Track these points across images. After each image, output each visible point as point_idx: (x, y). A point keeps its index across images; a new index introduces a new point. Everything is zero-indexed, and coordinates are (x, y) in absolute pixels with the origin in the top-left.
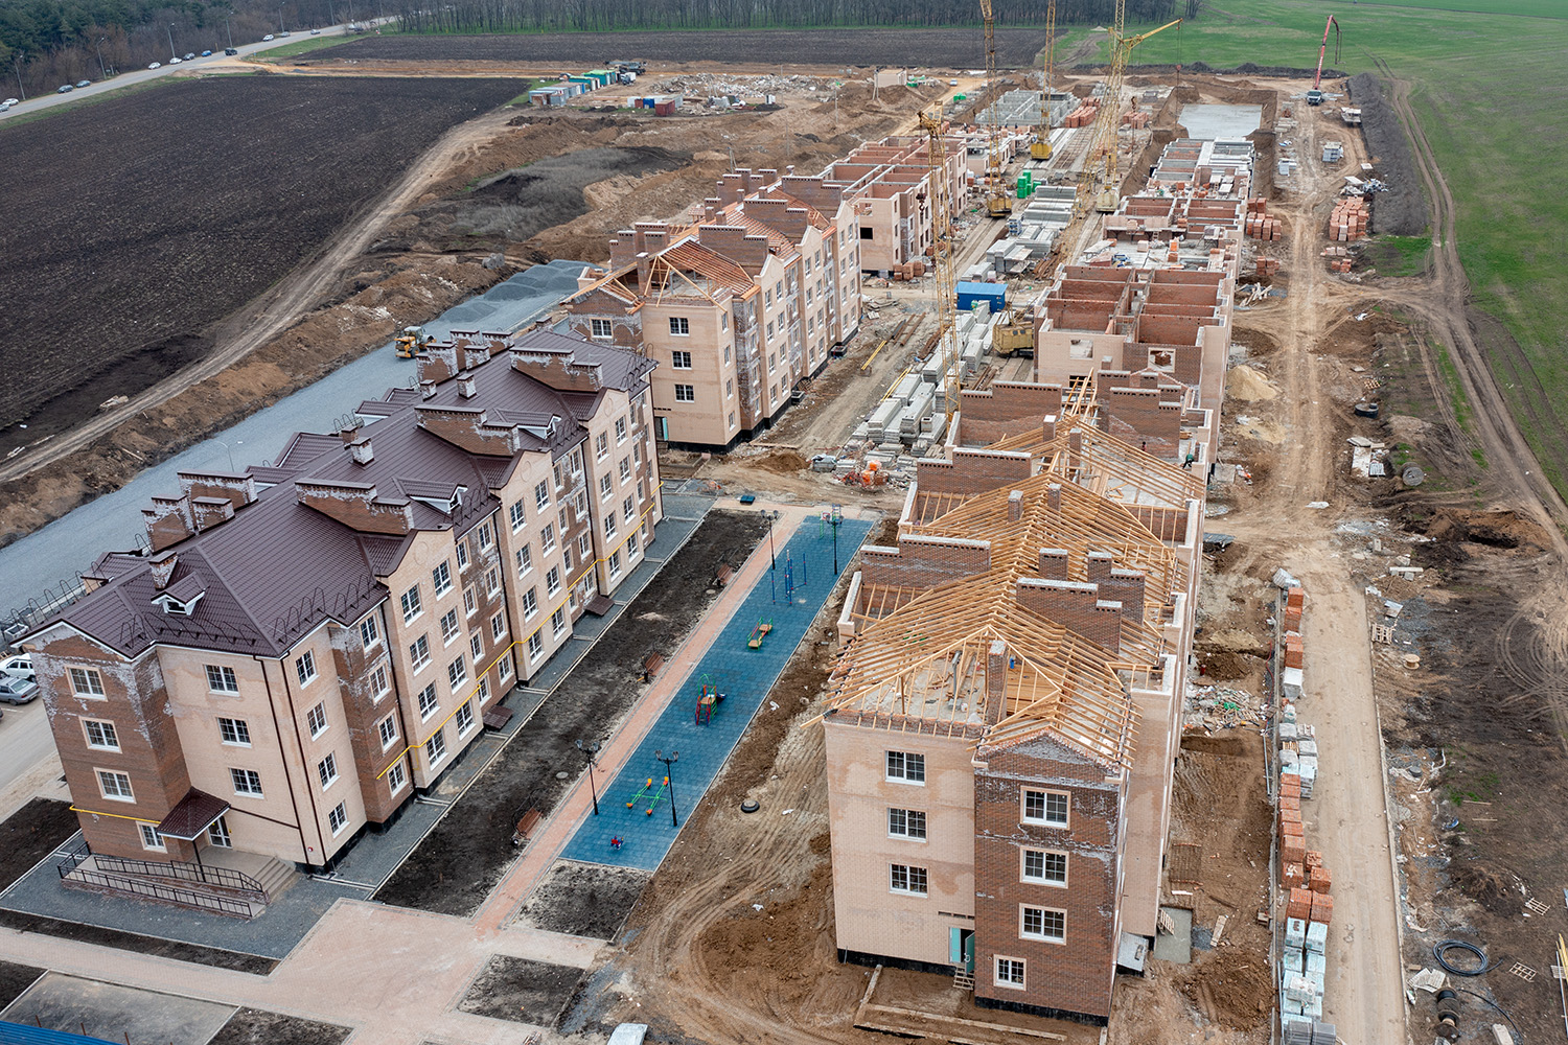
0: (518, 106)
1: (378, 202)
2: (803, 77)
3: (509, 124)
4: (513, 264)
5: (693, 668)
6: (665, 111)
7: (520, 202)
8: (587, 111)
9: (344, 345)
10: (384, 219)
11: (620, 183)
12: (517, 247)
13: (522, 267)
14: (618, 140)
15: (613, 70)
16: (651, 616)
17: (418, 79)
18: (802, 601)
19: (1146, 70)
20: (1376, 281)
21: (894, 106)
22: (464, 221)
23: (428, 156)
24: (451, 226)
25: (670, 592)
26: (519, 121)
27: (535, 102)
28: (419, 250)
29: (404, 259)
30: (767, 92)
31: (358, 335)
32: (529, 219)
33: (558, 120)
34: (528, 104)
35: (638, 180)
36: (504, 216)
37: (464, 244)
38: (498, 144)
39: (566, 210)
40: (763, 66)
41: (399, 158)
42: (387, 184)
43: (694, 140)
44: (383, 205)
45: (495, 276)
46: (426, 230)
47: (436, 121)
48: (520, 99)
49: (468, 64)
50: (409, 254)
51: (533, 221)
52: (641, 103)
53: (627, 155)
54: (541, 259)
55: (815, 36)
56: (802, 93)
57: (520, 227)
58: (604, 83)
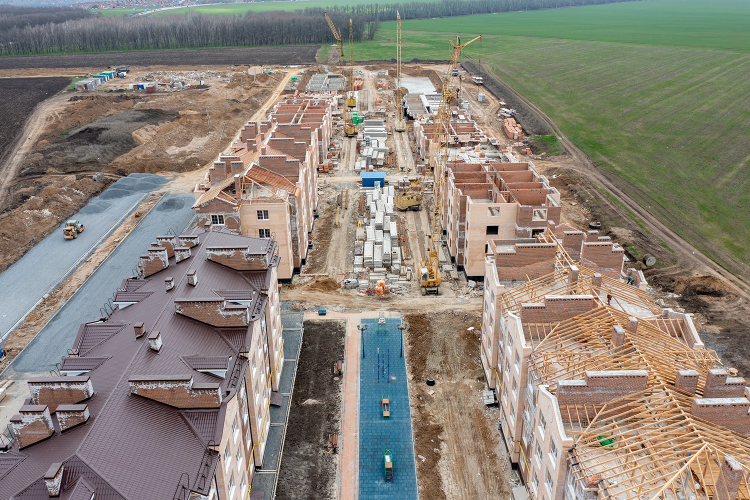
0: (70, 91)
1: (13, 146)
2: (213, 71)
3: (70, 100)
4: (109, 178)
5: (358, 437)
6: (151, 90)
7: (98, 142)
8: (109, 92)
9: (30, 235)
10: (21, 156)
11: (149, 129)
12: (108, 167)
13: (114, 179)
14: (135, 106)
15: (112, 71)
16: (310, 401)
17: (8, 79)
18: (394, 378)
19: (370, 63)
20: (548, 158)
21: (264, 84)
22: (71, 155)
23: (32, 119)
24: (65, 158)
25: (312, 382)
26: (76, 99)
27: (79, 89)
28: (51, 173)
29: (44, 179)
30: (197, 79)
31: (37, 228)
32: (108, 151)
33: (97, 97)
34: (74, 90)
35: (158, 127)
36: (93, 151)
37: (76, 167)
38: (70, 112)
39: (125, 145)
40: (188, 67)
41: (15, 121)
42: (14, 135)
43: (176, 104)
44: (17, 148)
45: (102, 185)
46: (50, 161)
47: (28, 100)
48: (69, 87)
49: (32, 70)
50: (46, 175)
51: (110, 153)
52: (137, 87)
53: (144, 114)
54: (123, 173)
55: (205, 52)
56: (214, 79)
57: (104, 156)
58: (111, 78)
